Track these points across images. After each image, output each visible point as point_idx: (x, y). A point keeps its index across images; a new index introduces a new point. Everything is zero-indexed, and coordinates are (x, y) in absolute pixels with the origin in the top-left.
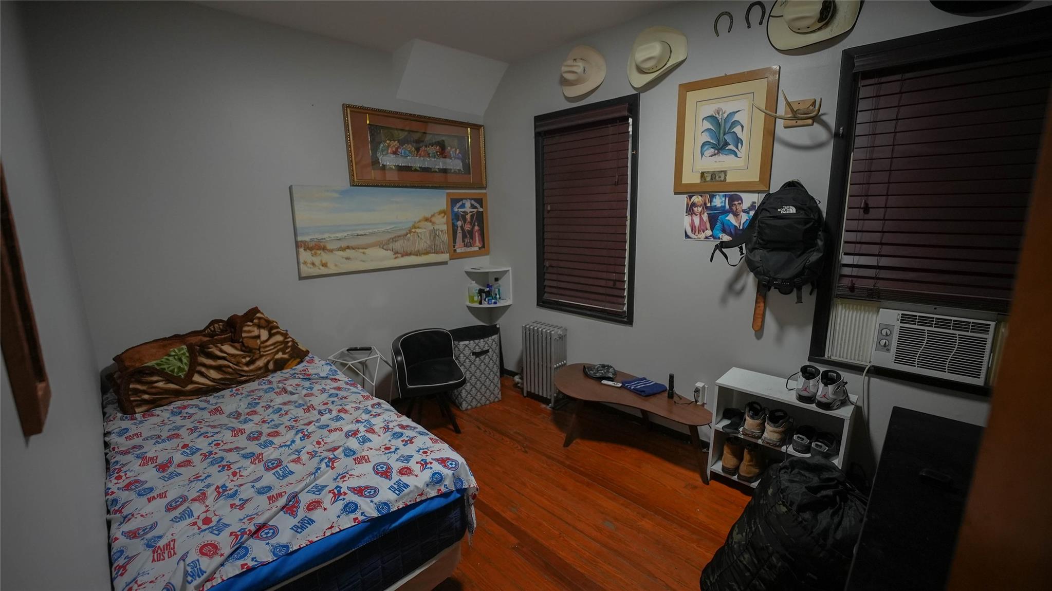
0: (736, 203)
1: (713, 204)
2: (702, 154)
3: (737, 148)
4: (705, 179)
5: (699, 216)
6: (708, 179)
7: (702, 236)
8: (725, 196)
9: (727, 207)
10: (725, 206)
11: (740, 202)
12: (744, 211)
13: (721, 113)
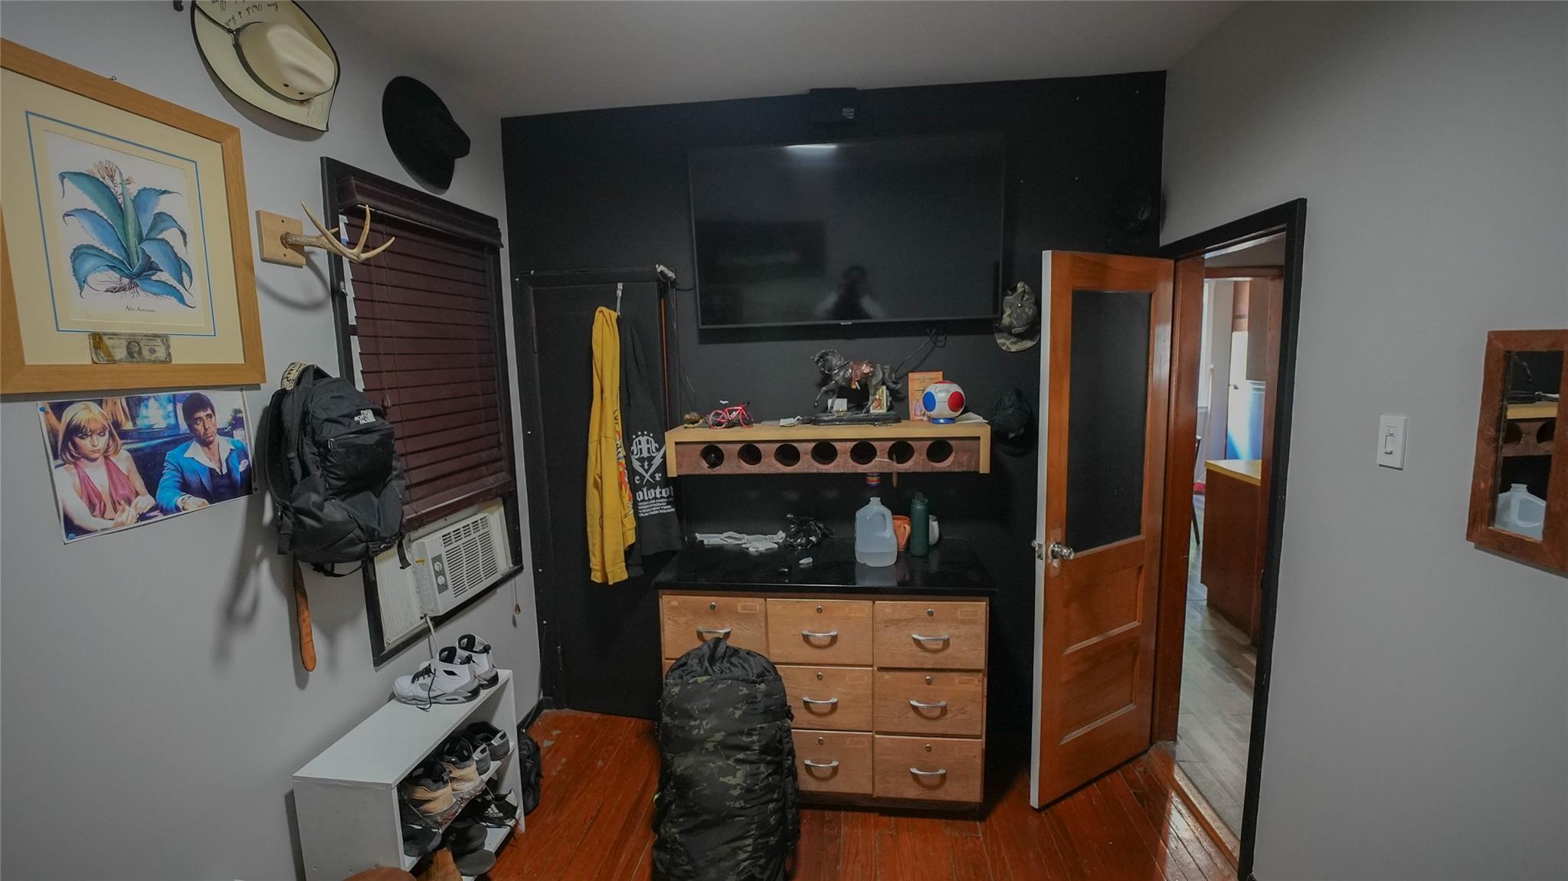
0: (202, 414)
1: (141, 423)
2: (82, 283)
3: (181, 282)
4: (109, 355)
5: (101, 460)
6: (120, 353)
7: (129, 514)
8: (174, 400)
9: (184, 427)
10: (177, 425)
11: (209, 412)
12: (222, 432)
13: (117, 178)
